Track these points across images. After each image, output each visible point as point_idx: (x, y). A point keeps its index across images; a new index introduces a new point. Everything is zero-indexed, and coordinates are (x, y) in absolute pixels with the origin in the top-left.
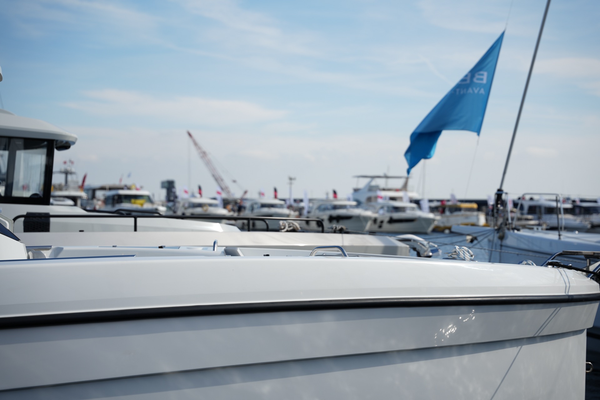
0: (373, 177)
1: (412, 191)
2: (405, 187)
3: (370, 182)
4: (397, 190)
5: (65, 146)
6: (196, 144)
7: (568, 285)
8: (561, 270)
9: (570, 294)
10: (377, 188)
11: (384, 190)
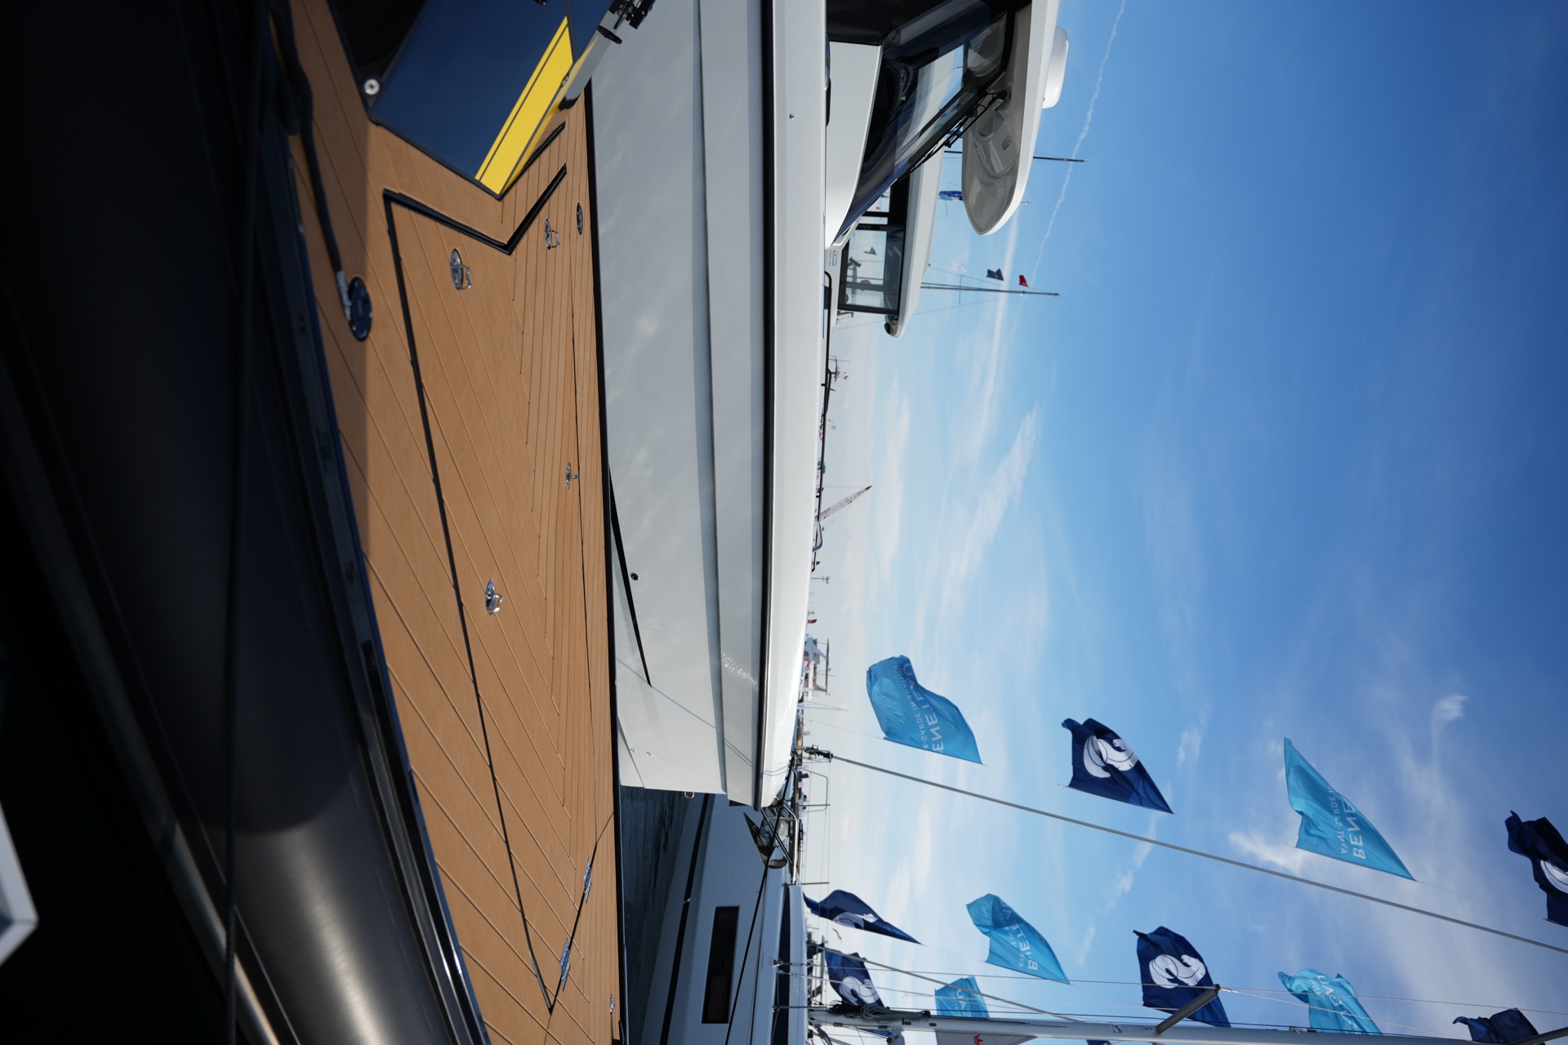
0: (827, 658)
1: (813, 695)
2: (818, 688)
3: (823, 656)
4: (814, 680)
5: (889, 329)
6: (859, 493)
7: (775, 773)
8: (787, 769)
9: (764, 776)
10: (818, 662)
11: (815, 668)
